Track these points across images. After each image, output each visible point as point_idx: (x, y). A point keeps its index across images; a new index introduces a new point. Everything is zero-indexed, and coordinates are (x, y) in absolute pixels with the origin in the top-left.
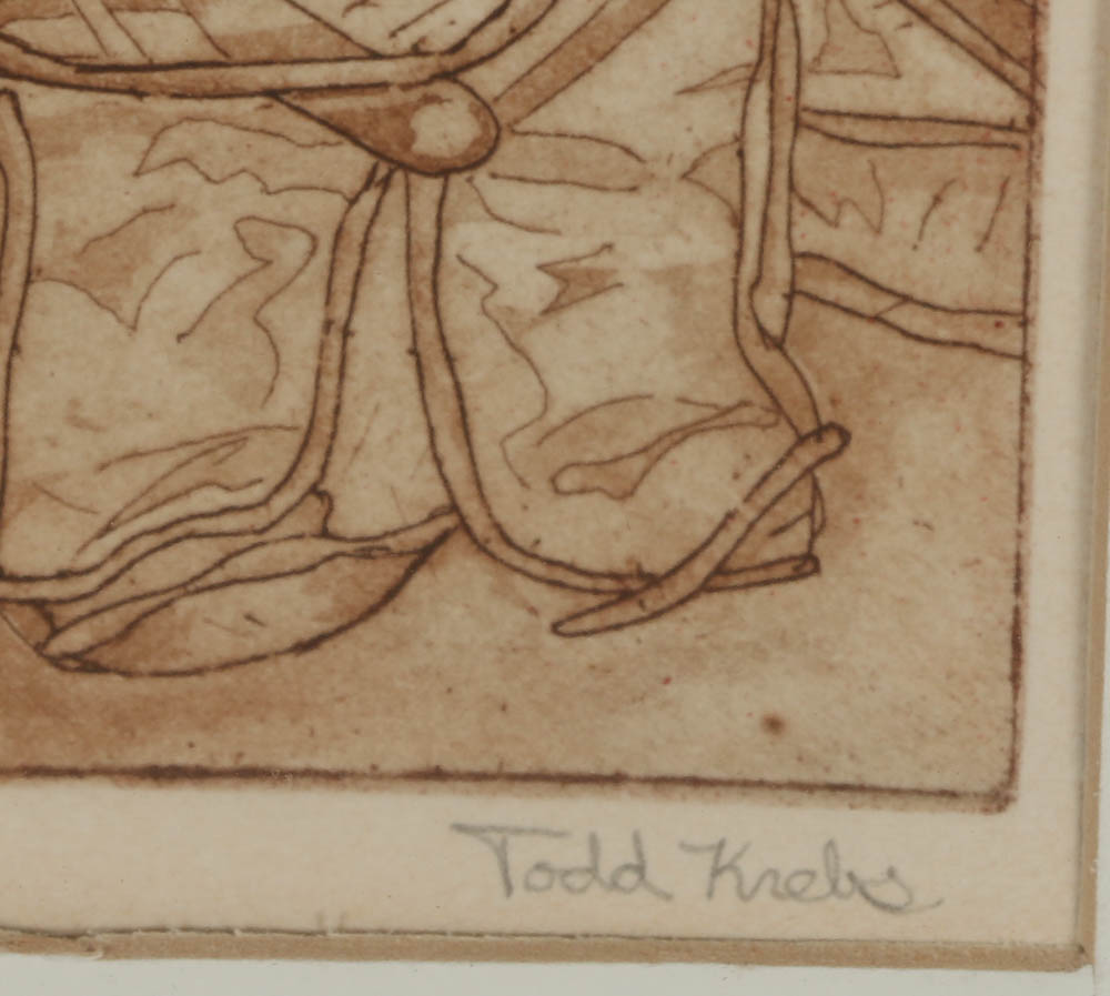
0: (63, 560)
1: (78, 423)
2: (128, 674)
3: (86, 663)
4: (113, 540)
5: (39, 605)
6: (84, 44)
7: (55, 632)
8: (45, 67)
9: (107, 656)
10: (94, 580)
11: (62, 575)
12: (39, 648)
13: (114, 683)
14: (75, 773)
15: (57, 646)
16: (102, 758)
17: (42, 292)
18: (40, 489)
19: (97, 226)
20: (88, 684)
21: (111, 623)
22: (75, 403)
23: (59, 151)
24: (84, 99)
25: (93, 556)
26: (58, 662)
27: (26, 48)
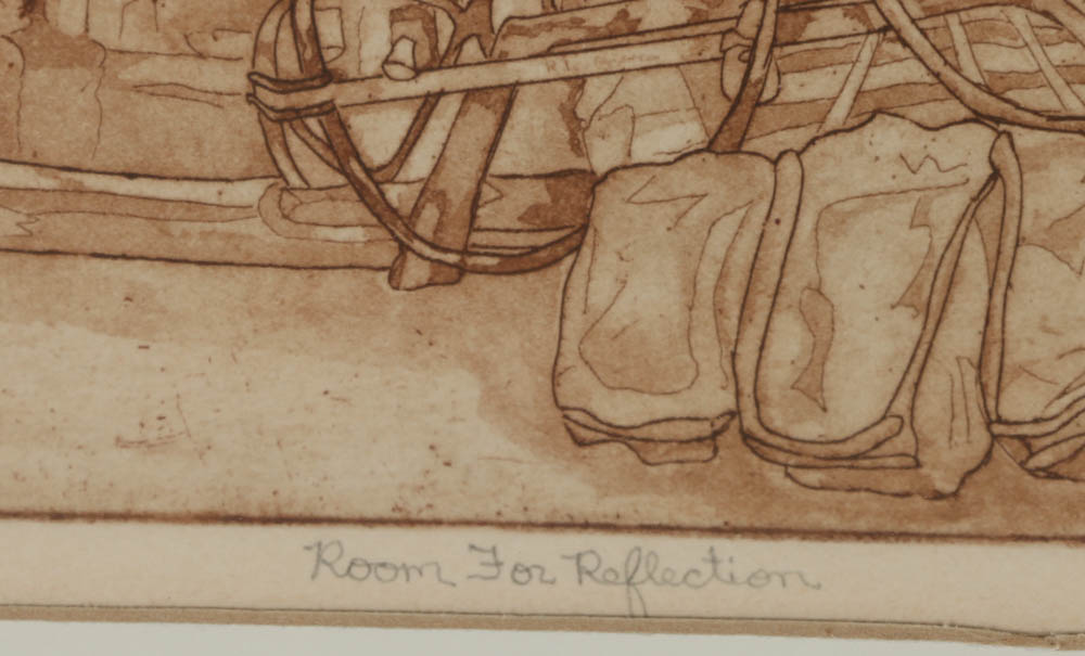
0: (1037, 413)
1: (1046, 330)
2: (1075, 480)
3: (1050, 473)
4: (1067, 400)
5: (1022, 438)
6: (1052, 104)
7: (1032, 455)
8: (1028, 117)
9: (1063, 469)
10: (1055, 424)
11: (1036, 421)
12: (1022, 464)
13: (1067, 486)
14: (1044, 539)
15: (1032, 463)
16: (1060, 531)
17: (1026, 253)
18: (1023, 370)
19: (1059, 213)
20: (1052, 486)
21: (1065, 449)
22: (1045, 318)
23: (1036, 167)
24: (1051, 137)
25: (1053, 410)
26: (1033, 473)
27: (1017, 106)
